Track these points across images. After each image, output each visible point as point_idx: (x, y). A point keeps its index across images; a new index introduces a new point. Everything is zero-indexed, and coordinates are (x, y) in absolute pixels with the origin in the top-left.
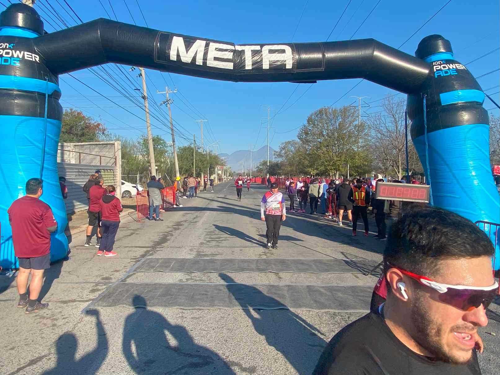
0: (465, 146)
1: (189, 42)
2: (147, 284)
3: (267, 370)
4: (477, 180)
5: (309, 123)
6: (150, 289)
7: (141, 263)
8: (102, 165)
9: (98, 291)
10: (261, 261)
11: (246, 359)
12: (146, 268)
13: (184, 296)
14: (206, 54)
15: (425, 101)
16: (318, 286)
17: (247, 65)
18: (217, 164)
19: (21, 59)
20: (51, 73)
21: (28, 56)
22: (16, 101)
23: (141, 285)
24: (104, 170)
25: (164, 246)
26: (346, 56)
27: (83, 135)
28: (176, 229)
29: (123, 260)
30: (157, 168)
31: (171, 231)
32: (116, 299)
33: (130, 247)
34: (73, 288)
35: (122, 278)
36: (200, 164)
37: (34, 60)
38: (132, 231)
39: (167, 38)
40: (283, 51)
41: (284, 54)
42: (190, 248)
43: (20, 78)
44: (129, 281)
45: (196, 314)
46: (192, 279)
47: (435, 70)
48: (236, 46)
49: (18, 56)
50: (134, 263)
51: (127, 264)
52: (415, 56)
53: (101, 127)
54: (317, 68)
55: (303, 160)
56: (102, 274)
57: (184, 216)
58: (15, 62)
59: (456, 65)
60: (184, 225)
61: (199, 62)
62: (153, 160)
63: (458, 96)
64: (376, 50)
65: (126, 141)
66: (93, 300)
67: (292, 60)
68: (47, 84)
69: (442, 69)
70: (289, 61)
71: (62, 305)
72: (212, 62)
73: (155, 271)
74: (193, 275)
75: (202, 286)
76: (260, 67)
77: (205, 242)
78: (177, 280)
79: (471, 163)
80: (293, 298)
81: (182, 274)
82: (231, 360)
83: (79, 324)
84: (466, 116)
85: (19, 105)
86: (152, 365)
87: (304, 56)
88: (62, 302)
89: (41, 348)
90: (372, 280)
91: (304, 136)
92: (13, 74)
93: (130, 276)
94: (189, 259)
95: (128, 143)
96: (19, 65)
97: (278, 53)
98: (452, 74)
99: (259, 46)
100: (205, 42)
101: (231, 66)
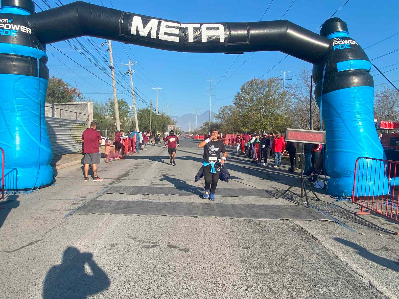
0: (354, 103)
1: (146, 20)
2: (113, 201)
3: (198, 250)
4: (363, 129)
5: (242, 91)
6: (115, 204)
7: (109, 188)
8: (78, 120)
9: (77, 204)
11: (183, 244)
12: (112, 191)
13: (141, 208)
14: (158, 30)
15: (325, 69)
16: (240, 204)
17: (190, 39)
18: (169, 123)
19: (18, 32)
20: (40, 43)
21: (23, 29)
22: (14, 63)
23: (109, 201)
24: (79, 123)
25: (126, 179)
26: (266, 33)
27: (62, 97)
28: (135, 168)
29: (95, 186)
30: (121, 124)
31: (132, 169)
32: (90, 209)
34: (58, 202)
35: (94, 197)
36: (155, 123)
37: (28, 32)
38: (102, 169)
39: (129, 17)
40: (218, 29)
41: (218, 31)
42: (146, 180)
43: (17, 46)
44: (99, 199)
45: (148, 219)
46: (147, 199)
47: (334, 45)
48: (181, 24)
49: (15, 29)
50: (103, 188)
51: (98, 189)
52: (319, 34)
53: (77, 92)
54: (243, 42)
55: (237, 121)
56: (79, 195)
58: (14, 33)
59: (350, 41)
60: (141, 165)
61: (153, 36)
62: (118, 118)
63: (351, 65)
64: (289, 29)
65: (97, 103)
66: (72, 209)
67: (224, 36)
68: (38, 51)
69: (339, 44)
70: (222, 36)
71: (50, 212)
72: (163, 36)
73: (119, 194)
74: (147, 196)
75: (154, 202)
76: (199, 41)
77: (158, 176)
78: (135, 199)
80: (220, 211)
81: (140, 196)
82: (172, 245)
83: (63, 223)
84: (355, 80)
85: (16, 66)
86: (116, 247)
87: (234, 33)
88: (50, 210)
89: (37, 236)
90: (281, 202)
91: (238, 101)
92: (12, 42)
93: (101, 196)
94: (145, 187)
95: (98, 105)
96: (16, 36)
97: (214, 30)
98: (347, 48)
99: (199, 25)
100: (158, 20)
101: (177, 40)
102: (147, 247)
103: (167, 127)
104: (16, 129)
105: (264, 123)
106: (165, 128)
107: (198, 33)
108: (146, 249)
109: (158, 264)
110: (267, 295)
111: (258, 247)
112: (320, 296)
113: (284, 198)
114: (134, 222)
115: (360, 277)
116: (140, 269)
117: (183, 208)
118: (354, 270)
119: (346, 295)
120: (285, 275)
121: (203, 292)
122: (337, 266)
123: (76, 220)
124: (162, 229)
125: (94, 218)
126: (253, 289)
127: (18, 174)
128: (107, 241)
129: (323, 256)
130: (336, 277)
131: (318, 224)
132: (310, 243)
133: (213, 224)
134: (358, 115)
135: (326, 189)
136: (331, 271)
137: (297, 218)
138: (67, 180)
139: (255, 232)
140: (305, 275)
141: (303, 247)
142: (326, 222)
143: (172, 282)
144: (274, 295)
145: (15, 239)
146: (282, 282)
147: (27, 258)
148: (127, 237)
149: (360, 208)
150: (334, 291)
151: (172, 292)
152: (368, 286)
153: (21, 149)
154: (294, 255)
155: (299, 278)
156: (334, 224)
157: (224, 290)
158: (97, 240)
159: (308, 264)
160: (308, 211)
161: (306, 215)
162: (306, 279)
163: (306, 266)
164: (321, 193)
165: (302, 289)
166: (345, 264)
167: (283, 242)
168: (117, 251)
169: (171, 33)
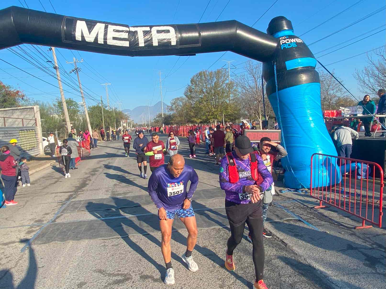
0: (304, 99)
1: (91, 25)
2: (73, 223)
4: (313, 124)
5: (192, 84)
6: (76, 227)
7: (66, 205)
8: (25, 126)
9: (33, 232)
11: (157, 272)
12: (71, 209)
14: (106, 34)
15: (275, 67)
16: (207, 210)
17: (141, 43)
18: (122, 118)
23: (68, 223)
24: (26, 130)
25: (84, 190)
26: (216, 34)
27: (5, 101)
28: (93, 175)
29: (51, 204)
30: (72, 125)
31: (89, 177)
32: (49, 237)
33: (56, 193)
35: (51, 220)
36: (108, 119)
38: (56, 180)
39: (71, 22)
40: (168, 31)
41: (169, 33)
42: (106, 189)
44: (58, 221)
47: (281, 44)
48: (130, 28)
50: (61, 206)
51: (55, 207)
53: (20, 94)
54: (195, 44)
55: (190, 113)
56: (34, 218)
57: (98, 163)
59: (296, 39)
60: (99, 171)
61: (101, 41)
62: (68, 119)
63: (298, 63)
64: (238, 29)
65: (43, 104)
69: (286, 42)
72: (111, 41)
73: (79, 211)
76: (151, 45)
77: (118, 183)
81: (102, 211)
82: (145, 275)
83: (20, 261)
84: (304, 77)
87: (185, 35)
91: (189, 93)
93: (59, 217)
94: (106, 198)
95: (45, 106)
97: (164, 33)
98: (293, 46)
99: (149, 28)
100: (104, 24)
101: (127, 44)
102: (118, 282)
103: (120, 122)
106: (118, 123)
107: (149, 37)
108: (117, 285)
114: (99, 249)
128: (72, 280)
134: (309, 111)
142: (291, 221)
148: (95, 271)
149: (319, 201)
156: (299, 222)
160: (272, 210)
163: (284, 282)
164: (279, 186)
169: (120, 37)
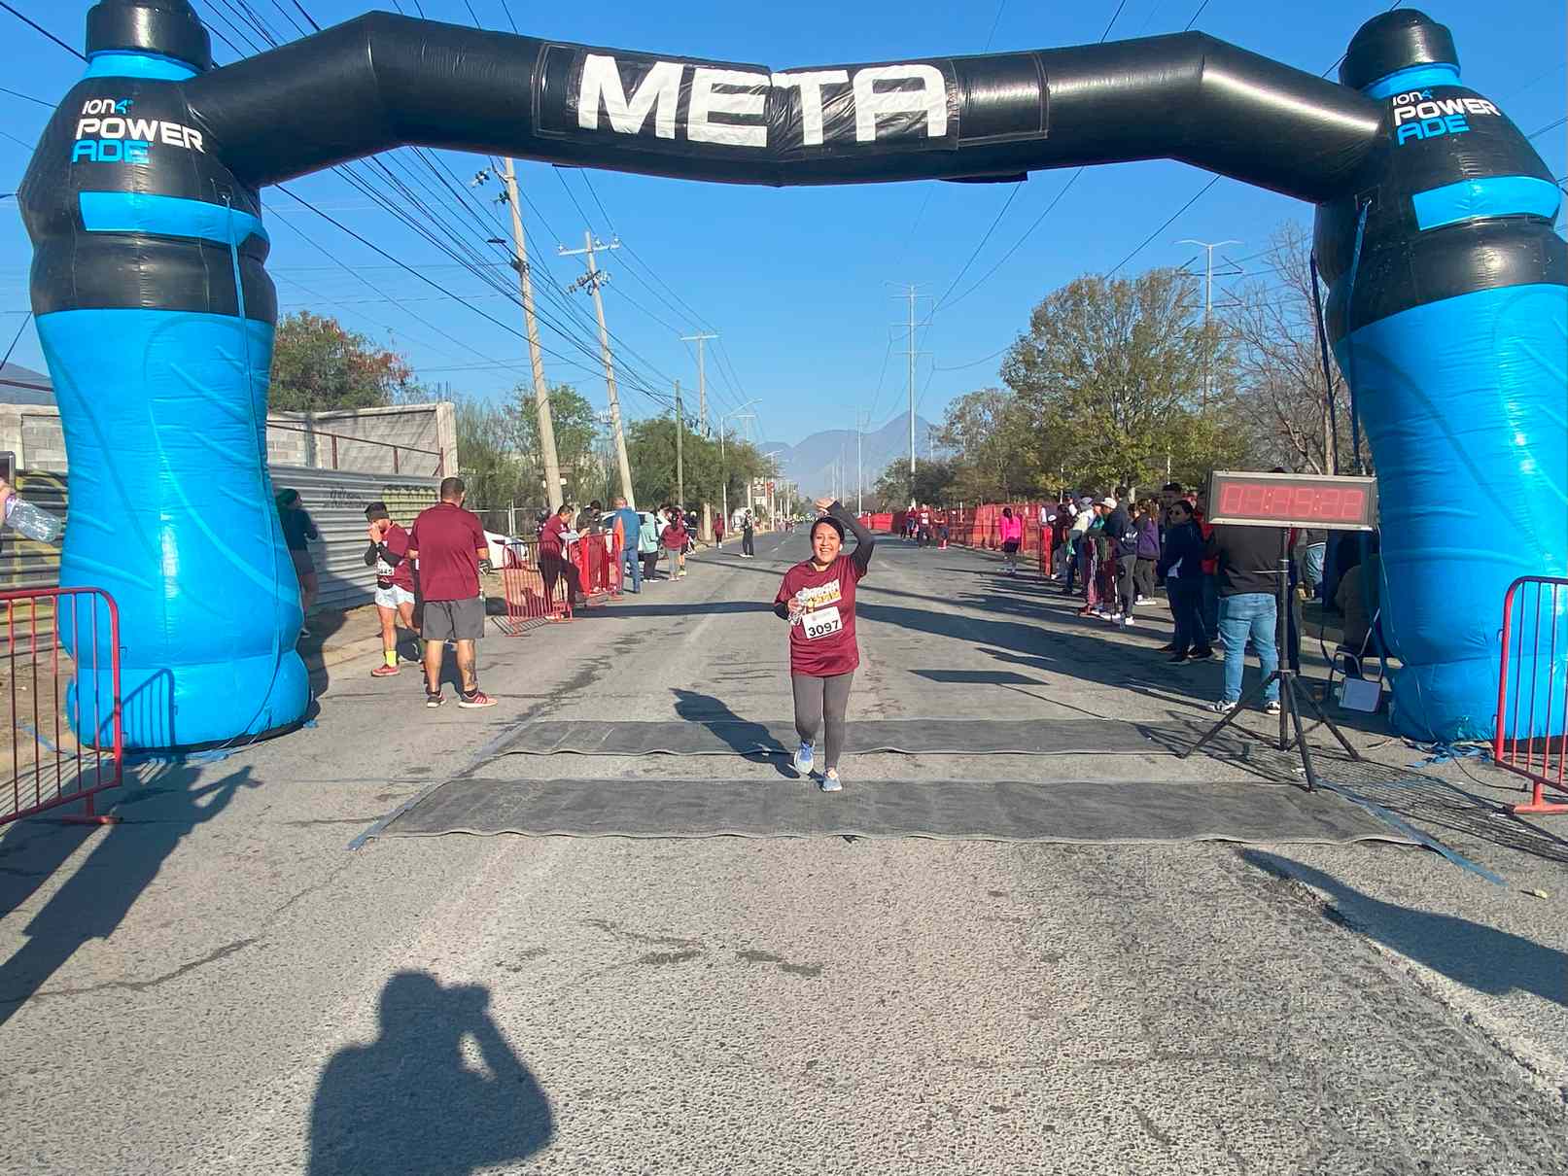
0: (1492, 354)
1: (633, 69)
2: (532, 782)
3: (856, 971)
4: (1533, 461)
5: (1037, 331)
6: (539, 794)
7: (517, 732)
8: (401, 473)
9: (395, 797)
10: (866, 726)
11: (798, 946)
12: (531, 745)
13: (637, 808)
14: (683, 103)
15: (1363, 222)
16: (1031, 785)
17: (810, 132)
18: (752, 472)
19: (151, 145)
20: (238, 185)
21: (171, 133)
22: (142, 268)
23: (514, 783)
24: (407, 487)
25: (584, 694)
26: (1114, 88)
27: (341, 390)
28: (620, 651)
29: (467, 726)
30: (564, 481)
31: (608, 657)
34: (326, 793)
35: (461, 770)
36: (697, 472)
38: (493, 659)
39: (567, 61)
40: (918, 84)
41: (921, 92)
43: (152, 199)
44: (478, 775)
45: (666, 848)
46: (662, 770)
47: (1398, 122)
48: (773, 75)
49: (143, 135)
50: (498, 734)
51: (478, 736)
52: (1338, 82)
53: (396, 366)
54: (1024, 130)
55: (1021, 450)
56: (405, 761)
58: (137, 152)
59: (1466, 101)
60: (645, 641)
61: (665, 129)
62: (551, 459)
63: (1472, 199)
64: (1209, 67)
65: (471, 408)
66: (378, 819)
67: (945, 109)
68: (230, 216)
69: (1421, 115)
70: (936, 113)
71: (296, 830)
72: (702, 127)
73: (556, 751)
74: (664, 759)
75: (688, 784)
76: (849, 138)
77: (704, 681)
78: (618, 772)
79: (1510, 406)
80: (951, 812)
81: (634, 759)
82: (756, 949)
83: (342, 872)
84: (1495, 260)
85: (151, 278)
86: (540, 959)
87: (983, 95)
88: (295, 823)
89: (241, 924)
90: (1197, 770)
91: (1023, 372)
92: (131, 188)
93: (486, 763)
94: (655, 723)
95: (478, 413)
96: (147, 161)
97: (903, 90)
98: (1453, 131)
99: (844, 73)
100: (680, 67)
101: (759, 138)
102: (658, 960)
103: (742, 486)
104: (164, 517)
105: (1130, 454)
106: (738, 491)
107: (842, 107)
108: (653, 966)
109: (700, 1027)
110: (1132, 1146)
111: (1100, 956)
112: (1352, 1151)
113: (1211, 756)
114: (609, 863)
115: (1522, 1073)
116: (629, 1048)
117: (804, 802)
118: (1501, 1041)
119: (1465, 1148)
120: (1209, 1068)
121: (875, 1135)
122: (1430, 1025)
123: (392, 859)
124: (717, 888)
125: (458, 849)
126: (1075, 1124)
127: (176, 687)
128: (505, 938)
129: (1370, 986)
130: (1421, 1073)
131: (1350, 857)
132: (1315, 933)
133: (919, 864)
134: (1514, 406)
135: (1387, 712)
136: (1403, 1048)
137: (1263, 833)
138: (364, 707)
139: (1091, 895)
140: (1292, 1065)
141: (1288, 953)
142: (1385, 849)
143: (751, 1098)
144: (1162, 1147)
145: (160, 935)
146: (1194, 1094)
147: (203, 1007)
149: (1530, 787)
150: (1411, 1130)
151: (751, 1137)
152: (1556, 1110)
153: (184, 592)
154: (1249, 985)
155: (1268, 1079)
156: (1419, 854)
157: (959, 1129)
158: (468, 933)
159: (1307, 1022)
160: (1310, 804)
161: (1303, 821)
162: (1296, 1081)
164: (1364, 730)
165: (1279, 1123)
166: (1460, 1017)
167: (1203, 933)
168: (543, 978)
169: (734, 111)
